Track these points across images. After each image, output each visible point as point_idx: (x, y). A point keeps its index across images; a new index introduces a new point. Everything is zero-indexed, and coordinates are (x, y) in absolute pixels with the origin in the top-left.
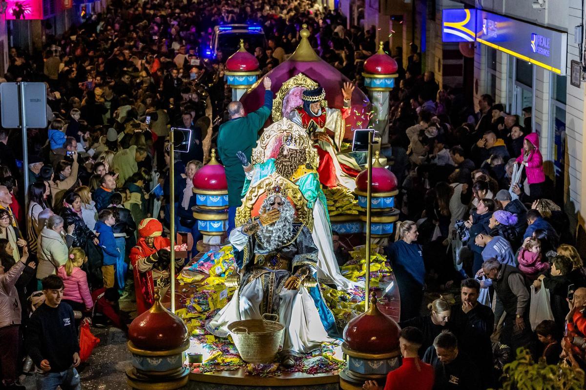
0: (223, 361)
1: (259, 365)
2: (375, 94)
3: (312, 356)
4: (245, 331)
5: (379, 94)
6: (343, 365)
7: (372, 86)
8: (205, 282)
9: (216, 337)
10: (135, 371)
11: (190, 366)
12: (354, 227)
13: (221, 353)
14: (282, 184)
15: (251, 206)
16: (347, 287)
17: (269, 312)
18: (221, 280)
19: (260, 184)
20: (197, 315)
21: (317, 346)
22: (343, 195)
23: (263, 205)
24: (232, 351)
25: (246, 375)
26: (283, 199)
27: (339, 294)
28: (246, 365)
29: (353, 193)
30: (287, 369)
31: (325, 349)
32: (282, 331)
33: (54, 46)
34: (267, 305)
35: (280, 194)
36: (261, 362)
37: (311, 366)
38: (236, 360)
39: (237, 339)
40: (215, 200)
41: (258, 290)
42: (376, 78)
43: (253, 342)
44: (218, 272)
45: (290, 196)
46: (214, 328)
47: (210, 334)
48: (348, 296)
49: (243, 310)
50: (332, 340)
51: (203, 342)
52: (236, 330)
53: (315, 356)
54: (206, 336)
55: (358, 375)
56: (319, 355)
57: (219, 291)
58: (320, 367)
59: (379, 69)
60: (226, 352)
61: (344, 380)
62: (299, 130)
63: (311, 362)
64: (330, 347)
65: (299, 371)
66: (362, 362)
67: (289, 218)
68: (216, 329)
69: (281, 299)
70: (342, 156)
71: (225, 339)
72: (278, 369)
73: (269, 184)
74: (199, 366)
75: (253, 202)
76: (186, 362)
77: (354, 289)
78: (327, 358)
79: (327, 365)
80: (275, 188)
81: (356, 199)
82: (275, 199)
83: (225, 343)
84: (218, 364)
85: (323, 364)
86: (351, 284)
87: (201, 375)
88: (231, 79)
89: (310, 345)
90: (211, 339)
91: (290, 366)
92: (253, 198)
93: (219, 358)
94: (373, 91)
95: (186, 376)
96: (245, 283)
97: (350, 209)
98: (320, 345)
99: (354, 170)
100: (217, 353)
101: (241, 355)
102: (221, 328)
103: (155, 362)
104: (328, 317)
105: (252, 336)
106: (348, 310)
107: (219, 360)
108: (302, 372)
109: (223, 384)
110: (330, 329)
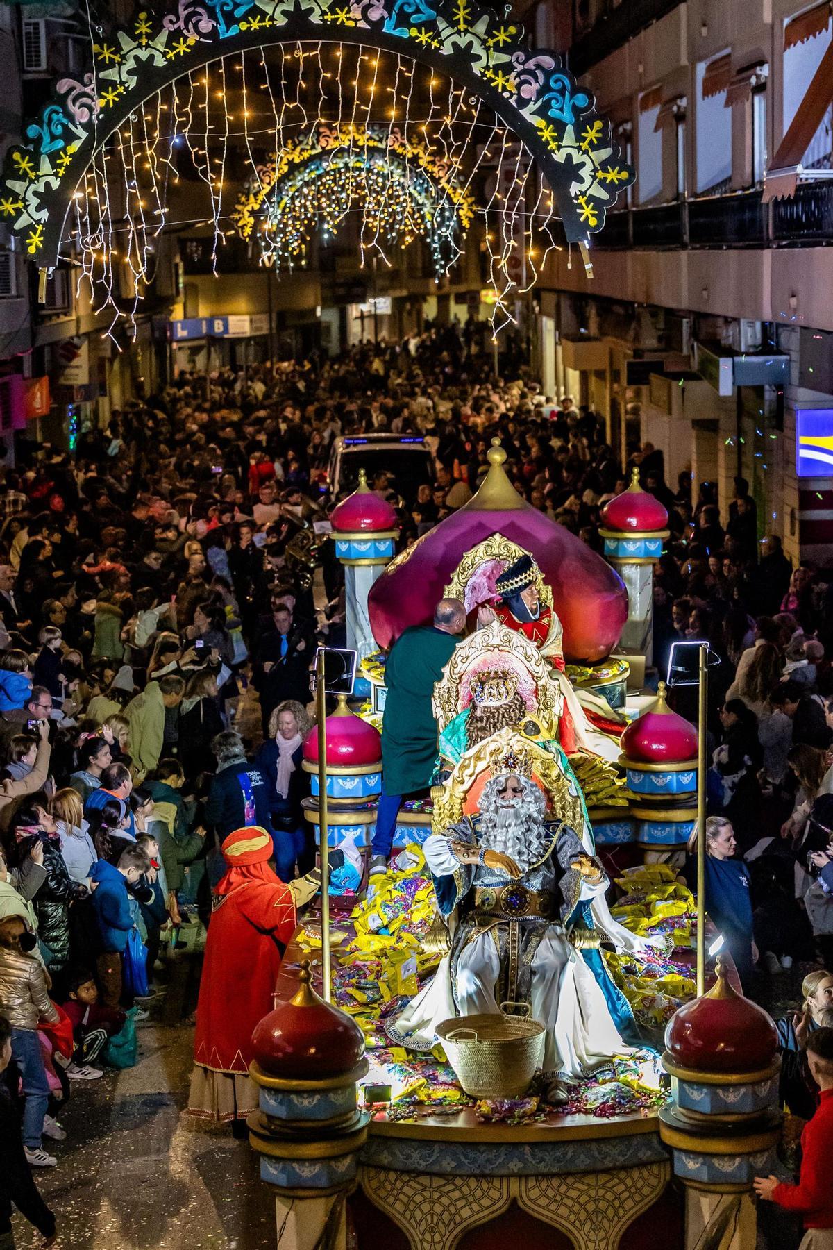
0: (429, 1096)
1: (502, 1103)
2: (627, 571)
3: (596, 1081)
4: (470, 1036)
5: (633, 569)
6: (660, 1098)
7: (620, 555)
8: (353, 945)
9: (409, 1051)
10: (265, 1120)
11: (368, 1108)
12: (621, 831)
13: (423, 1080)
14: (521, 751)
15: (462, 795)
16: (632, 947)
17: (511, 999)
18: (384, 941)
19: (479, 751)
20: (358, 1009)
21: (606, 1063)
22: (596, 770)
23: (484, 792)
24: (442, 1078)
25: (481, 1123)
26: (523, 779)
27: (623, 962)
28: (475, 1103)
29: (613, 765)
30: (557, 1108)
31: (622, 1068)
32: (542, 1036)
33: (12, 492)
34: (506, 985)
35: (517, 771)
36: (506, 1097)
37: (601, 1101)
38: (454, 1095)
39: (456, 1052)
40: (350, 785)
41: (490, 957)
42: (628, 540)
43: (488, 1058)
44: (373, 925)
45: (538, 774)
46: (403, 1034)
47: (398, 1045)
48: (638, 965)
49: (465, 995)
50: (633, 1050)
51: (385, 1061)
52: (454, 1036)
53: (604, 1082)
54: (390, 1050)
55: (698, 1116)
56: (612, 1080)
57: (399, 961)
58: (619, 1103)
59: (634, 521)
60: (432, 1079)
61: (670, 1127)
62: (524, 644)
63: (598, 1093)
64: (631, 1062)
65: (579, 1111)
66: (705, 1090)
67: (535, 815)
68: (407, 1035)
69: (533, 973)
70: (583, 694)
71: (425, 1054)
72: (540, 1109)
73: (498, 751)
74: (384, 1109)
75: (466, 786)
76: (361, 1099)
77: (646, 952)
78: (628, 1084)
79: (632, 1099)
80: (507, 759)
81: (620, 777)
82: (506, 780)
83: (426, 1061)
84: (421, 1103)
85: (623, 1098)
86: (639, 943)
87: (391, 1125)
88: (343, 547)
89: (592, 1061)
90: (399, 1053)
91: (561, 1103)
92: (466, 779)
93: (420, 1092)
94: (621, 565)
95: (363, 1128)
96: (460, 944)
97: (612, 797)
98: (611, 1061)
99: (606, 720)
100: (417, 1080)
101: (463, 1084)
102: (418, 1033)
103: (307, 1102)
104: (619, 1007)
105: (485, 1046)
106: (648, 992)
107: (421, 1096)
108: (586, 1113)
109: (435, 1142)
110: (625, 1029)
